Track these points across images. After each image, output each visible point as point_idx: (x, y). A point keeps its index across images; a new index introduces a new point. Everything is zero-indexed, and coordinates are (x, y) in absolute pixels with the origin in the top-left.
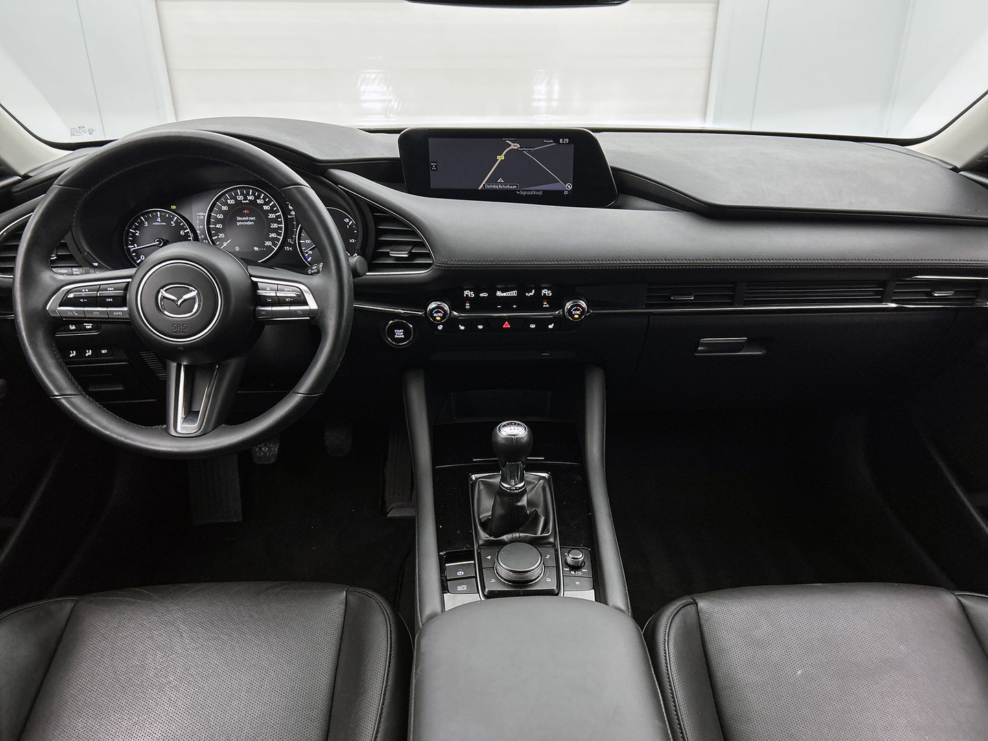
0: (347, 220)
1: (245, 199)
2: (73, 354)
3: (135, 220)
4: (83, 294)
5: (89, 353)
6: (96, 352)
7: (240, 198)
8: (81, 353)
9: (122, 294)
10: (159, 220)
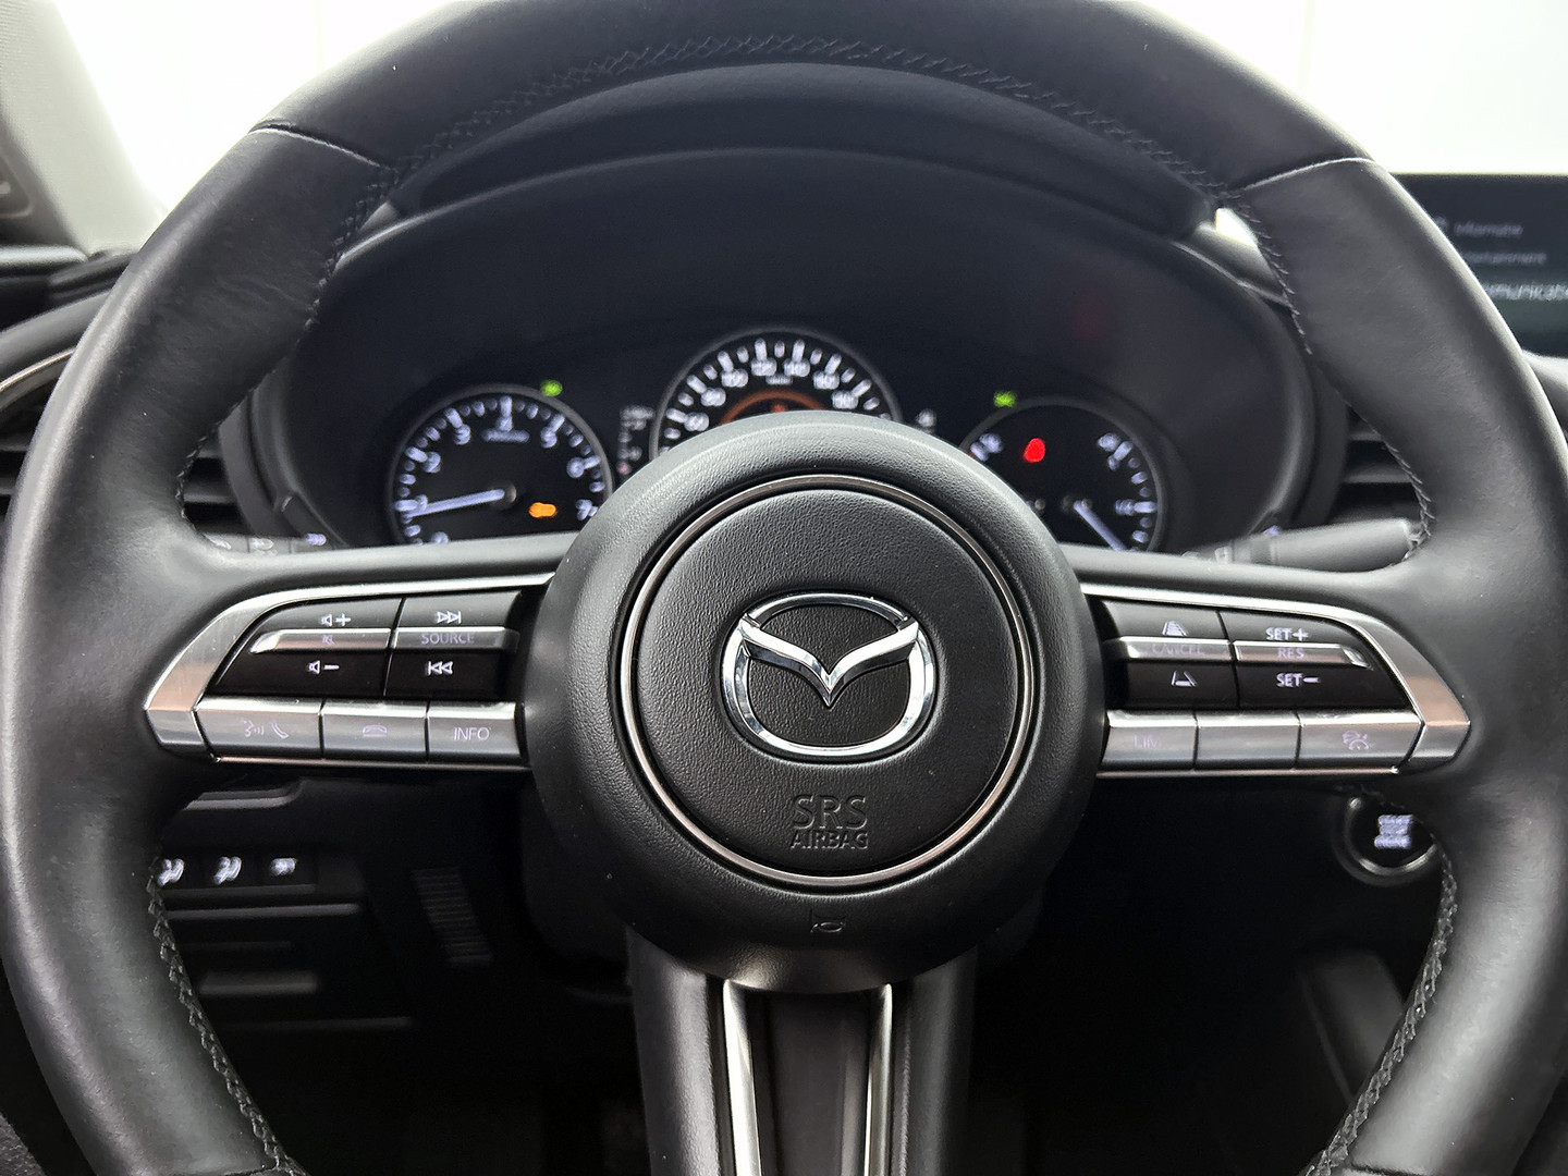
0: (1107, 442)
1: (780, 371)
2: (173, 872)
3: (431, 422)
4: (327, 639)
5: (230, 869)
6: (256, 868)
7: (764, 368)
8: (201, 870)
9: (498, 644)
10: (506, 423)
